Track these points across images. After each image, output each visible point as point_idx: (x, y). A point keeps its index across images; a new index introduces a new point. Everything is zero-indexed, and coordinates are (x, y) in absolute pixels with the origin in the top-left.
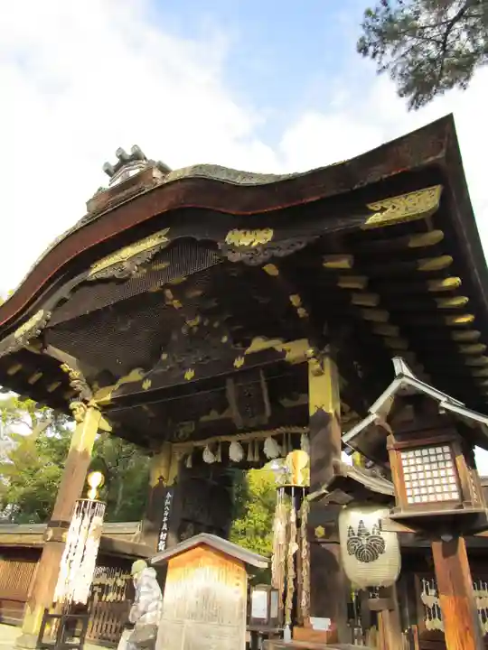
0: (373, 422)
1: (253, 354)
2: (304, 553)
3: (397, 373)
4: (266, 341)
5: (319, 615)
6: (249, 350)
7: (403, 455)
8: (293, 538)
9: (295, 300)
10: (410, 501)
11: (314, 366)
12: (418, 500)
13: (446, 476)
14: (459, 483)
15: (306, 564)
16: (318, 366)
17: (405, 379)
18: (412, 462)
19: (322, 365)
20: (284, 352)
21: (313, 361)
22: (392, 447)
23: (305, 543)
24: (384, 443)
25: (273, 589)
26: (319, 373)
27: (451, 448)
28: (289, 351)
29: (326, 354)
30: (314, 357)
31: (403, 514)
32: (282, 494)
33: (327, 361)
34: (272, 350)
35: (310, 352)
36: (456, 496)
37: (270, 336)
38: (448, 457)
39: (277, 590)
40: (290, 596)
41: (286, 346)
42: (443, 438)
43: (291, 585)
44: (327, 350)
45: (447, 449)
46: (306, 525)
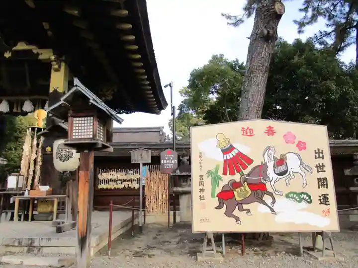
0: (61, 104)
1: (18, 52)
2: (39, 159)
3: (75, 85)
4: (27, 45)
5: (45, 184)
6: (15, 48)
7: (74, 119)
8: (35, 152)
9: (46, 25)
10: (74, 137)
11: (55, 66)
12: (77, 137)
13: (90, 129)
14: (93, 132)
15: (40, 163)
16: (56, 66)
17: (78, 88)
18: (77, 122)
19: (60, 67)
20: (38, 54)
21: (54, 63)
22: (70, 115)
23: (40, 154)
24: (68, 113)
25: (20, 175)
26: (57, 70)
27: (93, 118)
28: (42, 54)
29: (63, 61)
30: (55, 61)
31: (69, 142)
32: (29, 131)
33: (63, 65)
34: (30, 51)
35: (53, 58)
36: (91, 136)
37: (29, 43)
38: (92, 121)
39: (23, 175)
40: (30, 178)
41: (40, 51)
42: (91, 114)
43: (31, 173)
44: (64, 58)
45: (92, 118)
46: (42, 146)
